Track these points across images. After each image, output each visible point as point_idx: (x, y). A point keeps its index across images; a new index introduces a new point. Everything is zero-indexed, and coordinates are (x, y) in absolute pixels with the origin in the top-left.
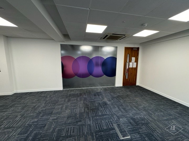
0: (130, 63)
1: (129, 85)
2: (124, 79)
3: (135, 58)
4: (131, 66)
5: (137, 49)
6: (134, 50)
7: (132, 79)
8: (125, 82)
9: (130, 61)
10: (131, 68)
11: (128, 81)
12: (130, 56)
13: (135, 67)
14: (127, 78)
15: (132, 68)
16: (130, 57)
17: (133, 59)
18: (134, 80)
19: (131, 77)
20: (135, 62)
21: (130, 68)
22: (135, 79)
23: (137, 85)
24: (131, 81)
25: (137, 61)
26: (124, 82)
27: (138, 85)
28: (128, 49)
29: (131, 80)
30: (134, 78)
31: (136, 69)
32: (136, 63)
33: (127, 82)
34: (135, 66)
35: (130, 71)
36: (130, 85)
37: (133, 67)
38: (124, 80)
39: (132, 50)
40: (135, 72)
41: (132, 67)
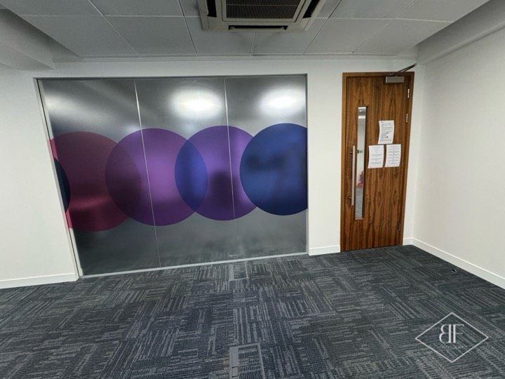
0: (371, 148)
1: (370, 245)
2: (348, 221)
3: (393, 121)
4: (375, 162)
5: (401, 80)
6: (390, 84)
7: (381, 220)
8: (351, 233)
9: (372, 137)
10: (377, 169)
11: (365, 227)
12: (372, 114)
13: (397, 164)
14: (359, 215)
15: (382, 169)
16: (372, 121)
17: (387, 128)
18: (390, 222)
19: (378, 212)
20: (395, 142)
21: (374, 173)
22: (395, 220)
23: (404, 244)
24: (377, 231)
25: (402, 137)
26: (348, 234)
27: (411, 243)
28: (358, 85)
29: (377, 223)
30: (391, 216)
31: (400, 174)
32: (399, 146)
33: (362, 230)
34: (394, 161)
35: (373, 182)
36: (373, 244)
37: (388, 165)
38: (348, 228)
39: (377, 88)
40: (396, 186)
41: (380, 166)
